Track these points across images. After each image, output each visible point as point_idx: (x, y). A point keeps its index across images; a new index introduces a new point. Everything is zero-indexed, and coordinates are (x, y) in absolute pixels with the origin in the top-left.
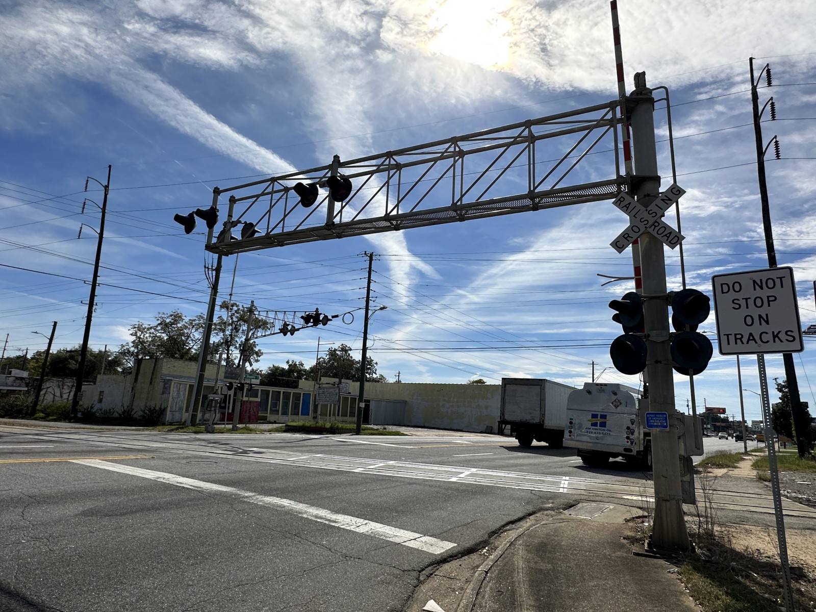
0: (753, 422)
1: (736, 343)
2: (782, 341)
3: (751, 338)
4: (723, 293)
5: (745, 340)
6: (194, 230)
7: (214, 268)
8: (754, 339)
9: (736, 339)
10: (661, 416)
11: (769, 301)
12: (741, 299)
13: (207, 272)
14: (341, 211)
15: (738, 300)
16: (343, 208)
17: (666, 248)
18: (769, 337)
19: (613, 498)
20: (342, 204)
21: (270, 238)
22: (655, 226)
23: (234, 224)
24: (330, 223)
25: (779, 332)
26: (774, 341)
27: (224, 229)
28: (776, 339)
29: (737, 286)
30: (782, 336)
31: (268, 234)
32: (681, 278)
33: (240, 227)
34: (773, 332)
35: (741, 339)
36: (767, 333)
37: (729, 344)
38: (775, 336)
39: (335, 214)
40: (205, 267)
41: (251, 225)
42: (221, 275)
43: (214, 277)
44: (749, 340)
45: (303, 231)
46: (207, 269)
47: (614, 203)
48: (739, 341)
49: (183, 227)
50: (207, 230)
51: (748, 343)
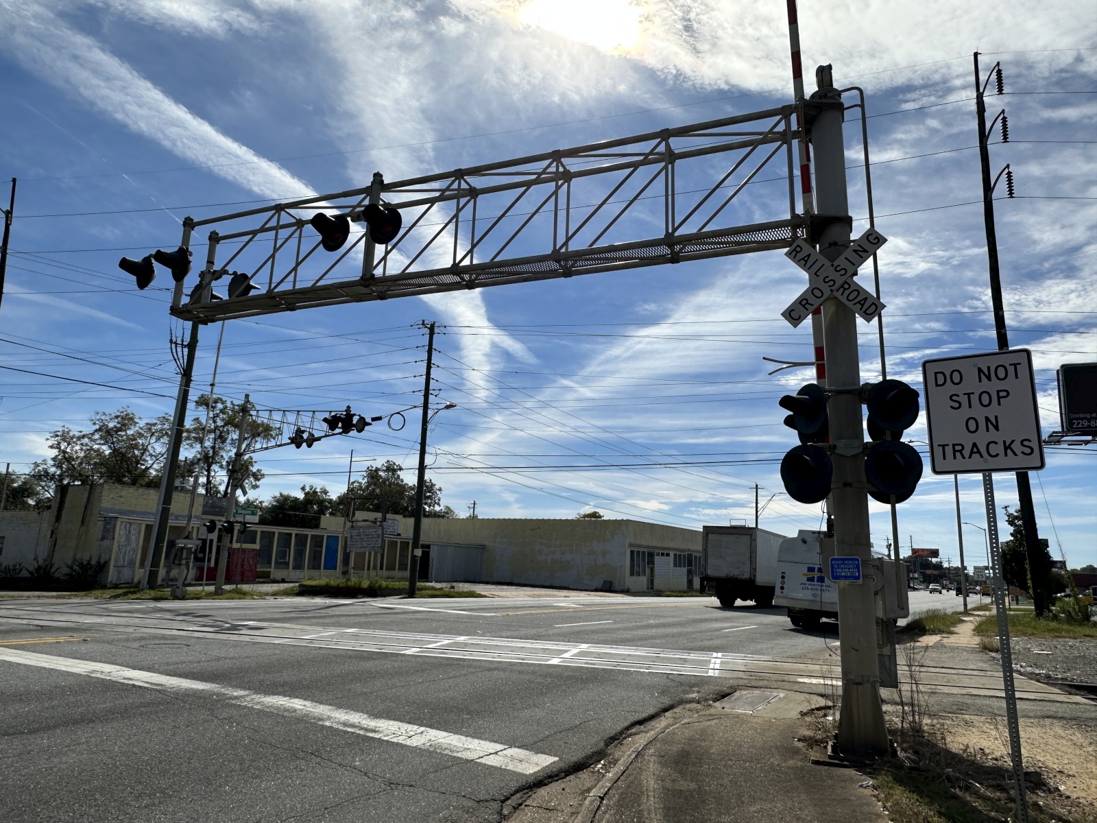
0: (975, 568)
1: (955, 458)
2: (1016, 455)
3: (975, 450)
4: (937, 385)
5: (966, 452)
6: (152, 284)
7: (185, 343)
8: (979, 452)
9: (955, 451)
10: (851, 562)
11: (999, 398)
12: (961, 394)
13: (174, 350)
14: (384, 259)
15: (958, 396)
16: (387, 253)
17: (860, 321)
18: (999, 449)
19: (784, 682)
20: (386, 248)
21: (274, 298)
22: (845, 289)
23: (218, 275)
24: (368, 276)
25: (1013, 441)
26: (1006, 455)
27: (201, 282)
28: (1009, 451)
29: (956, 375)
30: (1017, 447)
31: (270, 291)
32: (880, 365)
33: (227, 279)
34: (1004, 442)
35: (960, 451)
36: (996, 443)
37: (945, 458)
38: (1007, 447)
39: (375, 263)
40: (171, 341)
41: (244, 277)
42: (198, 354)
43: (186, 357)
44: (972, 452)
45: (326, 288)
46: (173, 345)
47: (788, 254)
48: (958, 454)
49: (134, 278)
50: (172, 283)
51: (970, 457)
